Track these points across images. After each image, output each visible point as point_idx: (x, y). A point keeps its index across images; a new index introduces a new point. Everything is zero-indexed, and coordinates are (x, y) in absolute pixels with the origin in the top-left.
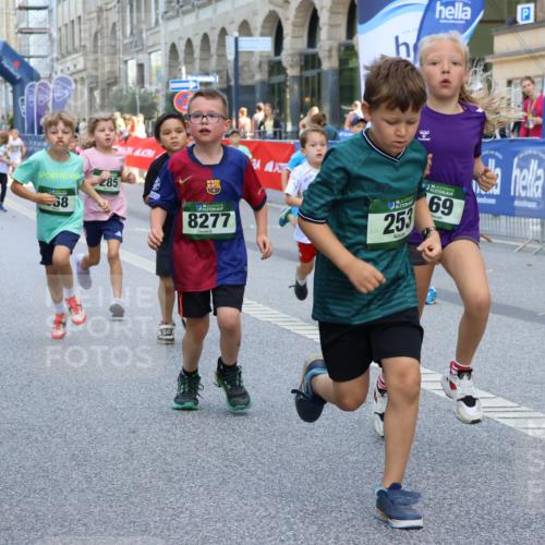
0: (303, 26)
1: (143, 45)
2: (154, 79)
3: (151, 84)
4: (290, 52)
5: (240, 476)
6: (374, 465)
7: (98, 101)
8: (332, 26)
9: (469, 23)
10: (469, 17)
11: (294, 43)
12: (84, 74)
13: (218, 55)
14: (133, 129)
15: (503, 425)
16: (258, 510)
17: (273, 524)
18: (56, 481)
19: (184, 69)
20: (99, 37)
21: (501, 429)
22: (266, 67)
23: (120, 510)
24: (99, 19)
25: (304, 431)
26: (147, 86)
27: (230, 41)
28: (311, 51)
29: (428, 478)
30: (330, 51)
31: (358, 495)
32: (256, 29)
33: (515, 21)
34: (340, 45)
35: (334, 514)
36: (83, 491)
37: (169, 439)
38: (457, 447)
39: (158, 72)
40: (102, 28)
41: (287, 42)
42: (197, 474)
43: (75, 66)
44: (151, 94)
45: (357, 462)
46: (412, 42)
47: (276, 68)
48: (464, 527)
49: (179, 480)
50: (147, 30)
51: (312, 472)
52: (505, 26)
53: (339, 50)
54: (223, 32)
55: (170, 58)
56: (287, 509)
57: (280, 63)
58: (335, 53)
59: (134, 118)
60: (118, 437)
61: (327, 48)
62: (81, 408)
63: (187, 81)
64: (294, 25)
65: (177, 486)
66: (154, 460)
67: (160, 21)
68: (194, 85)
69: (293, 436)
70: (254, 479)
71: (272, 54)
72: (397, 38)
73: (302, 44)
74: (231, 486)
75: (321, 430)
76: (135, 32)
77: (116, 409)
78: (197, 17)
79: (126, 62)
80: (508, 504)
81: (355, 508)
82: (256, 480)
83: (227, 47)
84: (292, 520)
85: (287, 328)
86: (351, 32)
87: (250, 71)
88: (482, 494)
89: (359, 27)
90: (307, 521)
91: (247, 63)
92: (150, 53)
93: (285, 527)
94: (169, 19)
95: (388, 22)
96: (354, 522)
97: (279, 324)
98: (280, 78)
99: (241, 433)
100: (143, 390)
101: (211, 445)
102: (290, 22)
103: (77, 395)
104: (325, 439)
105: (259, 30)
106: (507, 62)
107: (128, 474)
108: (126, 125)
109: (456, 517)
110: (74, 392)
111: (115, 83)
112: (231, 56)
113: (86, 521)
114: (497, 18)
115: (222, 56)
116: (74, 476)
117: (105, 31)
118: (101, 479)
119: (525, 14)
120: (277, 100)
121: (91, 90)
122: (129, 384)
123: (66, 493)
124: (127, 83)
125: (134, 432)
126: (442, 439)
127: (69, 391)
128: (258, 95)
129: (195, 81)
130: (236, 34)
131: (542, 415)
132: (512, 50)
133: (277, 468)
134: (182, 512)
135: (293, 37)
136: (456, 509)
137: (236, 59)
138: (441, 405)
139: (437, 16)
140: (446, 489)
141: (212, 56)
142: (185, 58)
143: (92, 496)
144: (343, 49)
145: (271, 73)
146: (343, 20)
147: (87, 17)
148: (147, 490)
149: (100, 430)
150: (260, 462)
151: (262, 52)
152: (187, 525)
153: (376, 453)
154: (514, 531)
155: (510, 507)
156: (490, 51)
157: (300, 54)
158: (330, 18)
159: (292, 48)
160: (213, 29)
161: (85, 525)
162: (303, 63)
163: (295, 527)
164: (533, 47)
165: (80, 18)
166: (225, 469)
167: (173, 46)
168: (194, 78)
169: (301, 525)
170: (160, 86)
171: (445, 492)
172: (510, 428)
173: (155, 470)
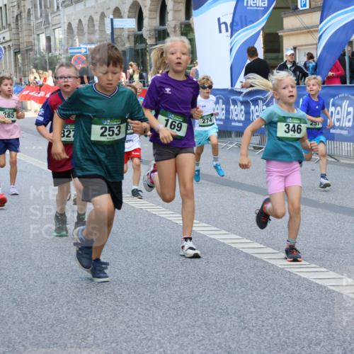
0: (156, 11)
1: (49, 24)
2: (58, 46)
3: (55, 50)
4: (148, 28)
5: (127, 312)
6: (216, 304)
7: (20, 61)
8: (175, 11)
9: (266, 9)
10: (266, 5)
11: (150, 22)
12: (10, 44)
13: (100, 30)
14: (45, 80)
15: (300, 277)
16: (138, 335)
17: (149, 344)
18: (3, 316)
19: (77, 40)
20: (19, 18)
21: (299, 280)
22: (132, 39)
23: (46, 335)
24: (19, 7)
25: (168, 281)
26: (53, 51)
27: (108, 21)
28: (162, 28)
29: (251, 312)
30: (175, 28)
31: (206, 324)
32: (125, 13)
33: (297, 8)
34: (181, 24)
35: (190, 337)
36: (21, 323)
37: (77, 288)
38: (270, 292)
39: (60, 42)
40: (21, 12)
41: (146, 22)
42: (98, 311)
43: (4, 38)
44: (56, 56)
45: (204, 302)
46: (229, 22)
47: (139, 39)
48: (276, 344)
49: (86, 315)
50: (51, 14)
51: (174, 309)
52: (291, 11)
53: (181, 27)
54: (103, 15)
55: (68, 33)
56: (159, 334)
57: (142, 35)
58: (178, 29)
59: (46, 73)
60: (43, 287)
61: (173, 26)
62: (17, 268)
63: (80, 48)
64: (150, 11)
65: (85, 319)
66: (68, 302)
67: (60, 8)
68: (84, 50)
69: (161, 285)
70: (136, 314)
71: (136, 30)
72: (219, 19)
73: (156, 23)
74: (121, 318)
75: (180, 281)
76: (43, 15)
77: (41, 268)
78: (85, 5)
79: (38, 35)
80: (305, 329)
81: (204, 333)
82: (137, 315)
83: (106, 25)
84: (162, 341)
85: (154, 213)
86: (188, 15)
87: (122, 41)
88: (287, 323)
89: (194, 12)
90: (172, 341)
91: (120, 36)
92: (54, 30)
93: (158, 346)
94: (66, 6)
95: (213, 9)
96: (203, 342)
97: (148, 210)
98: (142, 46)
99: (126, 284)
100: (59, 256)
101: (106, 291)
102: (147, 8)
103: (14, 258)
104: (182, 287)
105: (127, 14)
106: (293, 35)
107: (51, 312)
108: (40, 78)
109: (271, 338)
110: (13, 257)
111: (31, 50)
112: (109, 32)
113: (24, 343)
114: (285, 6)
115: (102, 31)
116: (15, 313)
117: (23, 14)
118: (33, 315)
119: (303, 3)
120: (141, 60)
121: (16, 54)
122: (49, 251)
123: (9, 325)
124: (39, 49)
125: (54, 283)
126: (260, 286)
127: (10, 256)
128: (128, 58)
129: (86, 48)
130: (112, 17)
131: (325, 270)
132: (295, 27)
133: (150, 307)
134: (88, 337)
135: (150, 18)
136: (271, 333)
137: (112, 33)
138: (259, 264)
139: (245, 4)
140: (264, 319)
141: (96, 31)
142: (78, 32)
143: (27, 326)
144: (183, 26)
145: (136, 42)
146: (182, 7)
147: (11, 5)
148: (65, 322)
149: (31, 282)
150: (139, 302)
151: (129, 29)
152: (92, 345)
153: (216, 296)
154: (310, 347)
155: (306, 331)
156: (281, 28)
157: (155, 30)
158: (174, 5)
159: (149, 26)
160: (96, 13)
161: (23, 346)
162: (157, 36)
163: (164, 346)
164: (309, 25)
165: (5, 5)
166: (116, 307)
167: (70, 25)
168: (84, 46)
169: (168, 344)
170: (62, 52)
171: (263, 321)
172: (304, 278)
173: (69, 309)
